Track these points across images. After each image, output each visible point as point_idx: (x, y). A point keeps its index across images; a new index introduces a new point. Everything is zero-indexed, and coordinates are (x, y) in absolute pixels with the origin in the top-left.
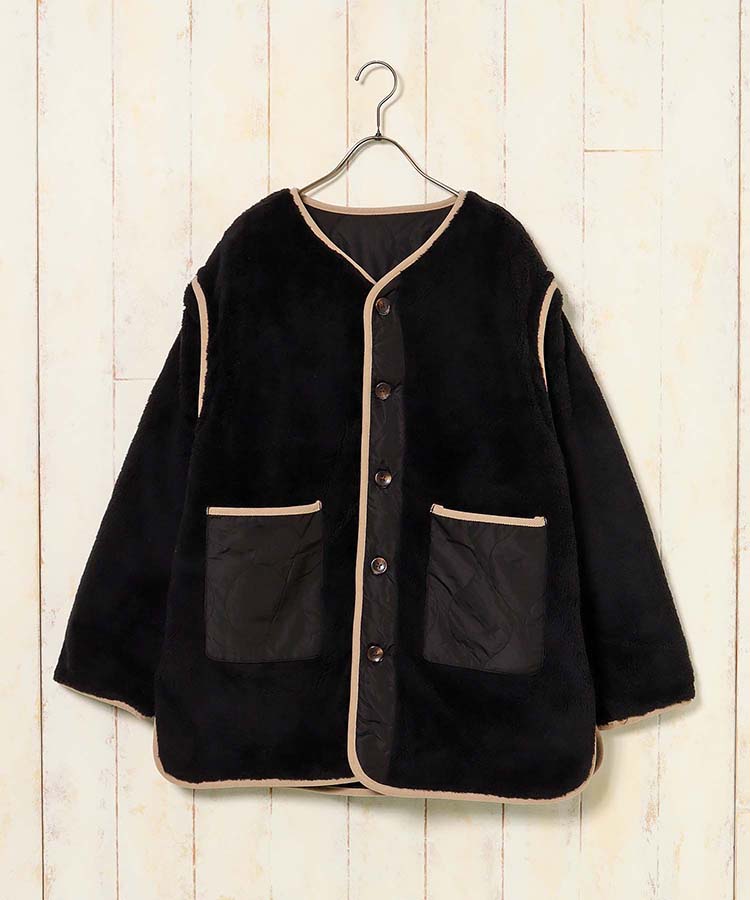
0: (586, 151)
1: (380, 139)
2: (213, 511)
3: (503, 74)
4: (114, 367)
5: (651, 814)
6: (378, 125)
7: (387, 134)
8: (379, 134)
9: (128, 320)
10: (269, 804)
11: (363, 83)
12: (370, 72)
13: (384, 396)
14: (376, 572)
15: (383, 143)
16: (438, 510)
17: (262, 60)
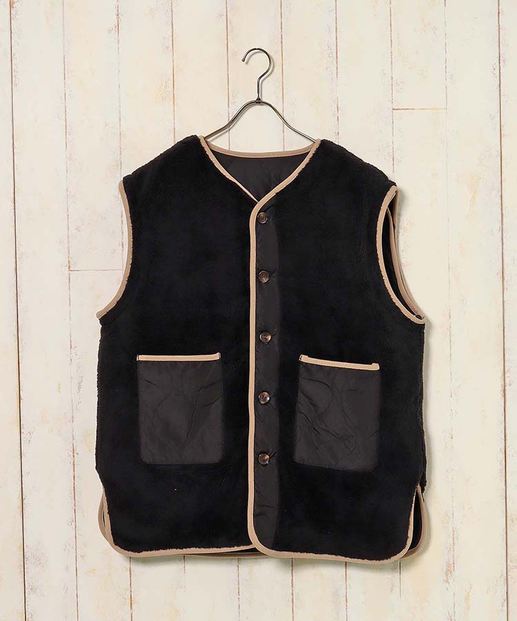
0: (394, 109)
1: (259, 103)
2: (141, 358)
3: (335, 56)
4: (69, 261)
5: (449, 570)
6: (258, 92)
7: (264, 100)
8: (259, 99)
9: (78, 229)
10: (183, 567)
11: (247, 63)
12: (252, 56)
13: (265, 280)
14: (262, 402)
15: (262, 105)
16: (304, 359)
17: (167, 48)
